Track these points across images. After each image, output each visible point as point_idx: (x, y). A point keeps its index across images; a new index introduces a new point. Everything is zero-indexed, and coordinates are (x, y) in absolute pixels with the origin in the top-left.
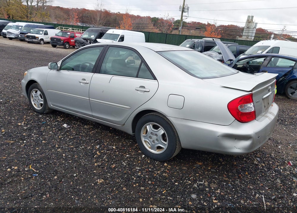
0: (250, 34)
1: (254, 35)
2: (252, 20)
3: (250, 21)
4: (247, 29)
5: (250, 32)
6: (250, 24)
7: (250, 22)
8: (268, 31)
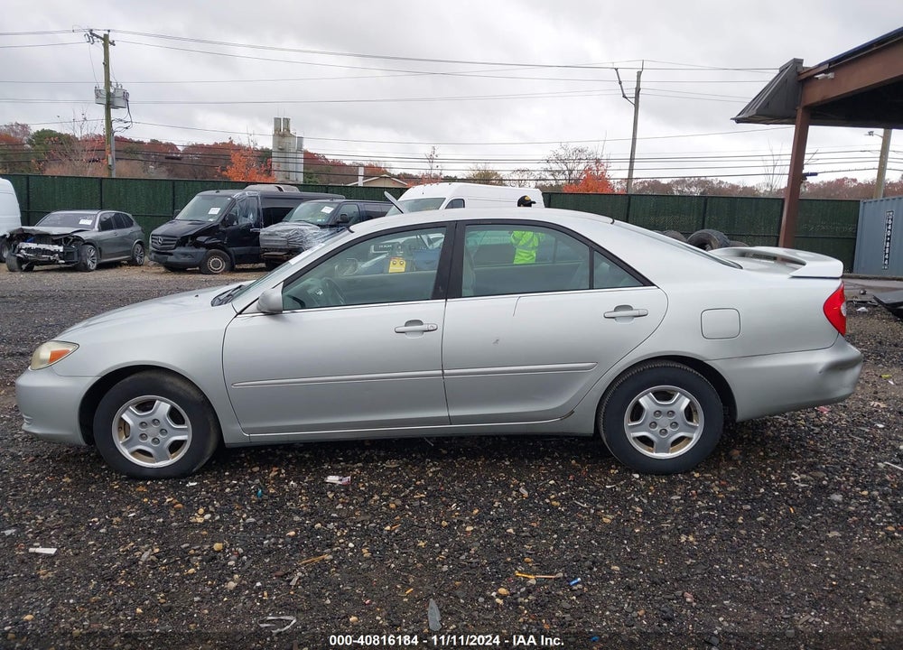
0: (291, 167)
1: (301, 168)
2: (289, 130)
3: (282, 130)
4: (280, 155)
5: (291, 160)
6: (286, 140)
7: (283, 136)
8: (326, 157)
